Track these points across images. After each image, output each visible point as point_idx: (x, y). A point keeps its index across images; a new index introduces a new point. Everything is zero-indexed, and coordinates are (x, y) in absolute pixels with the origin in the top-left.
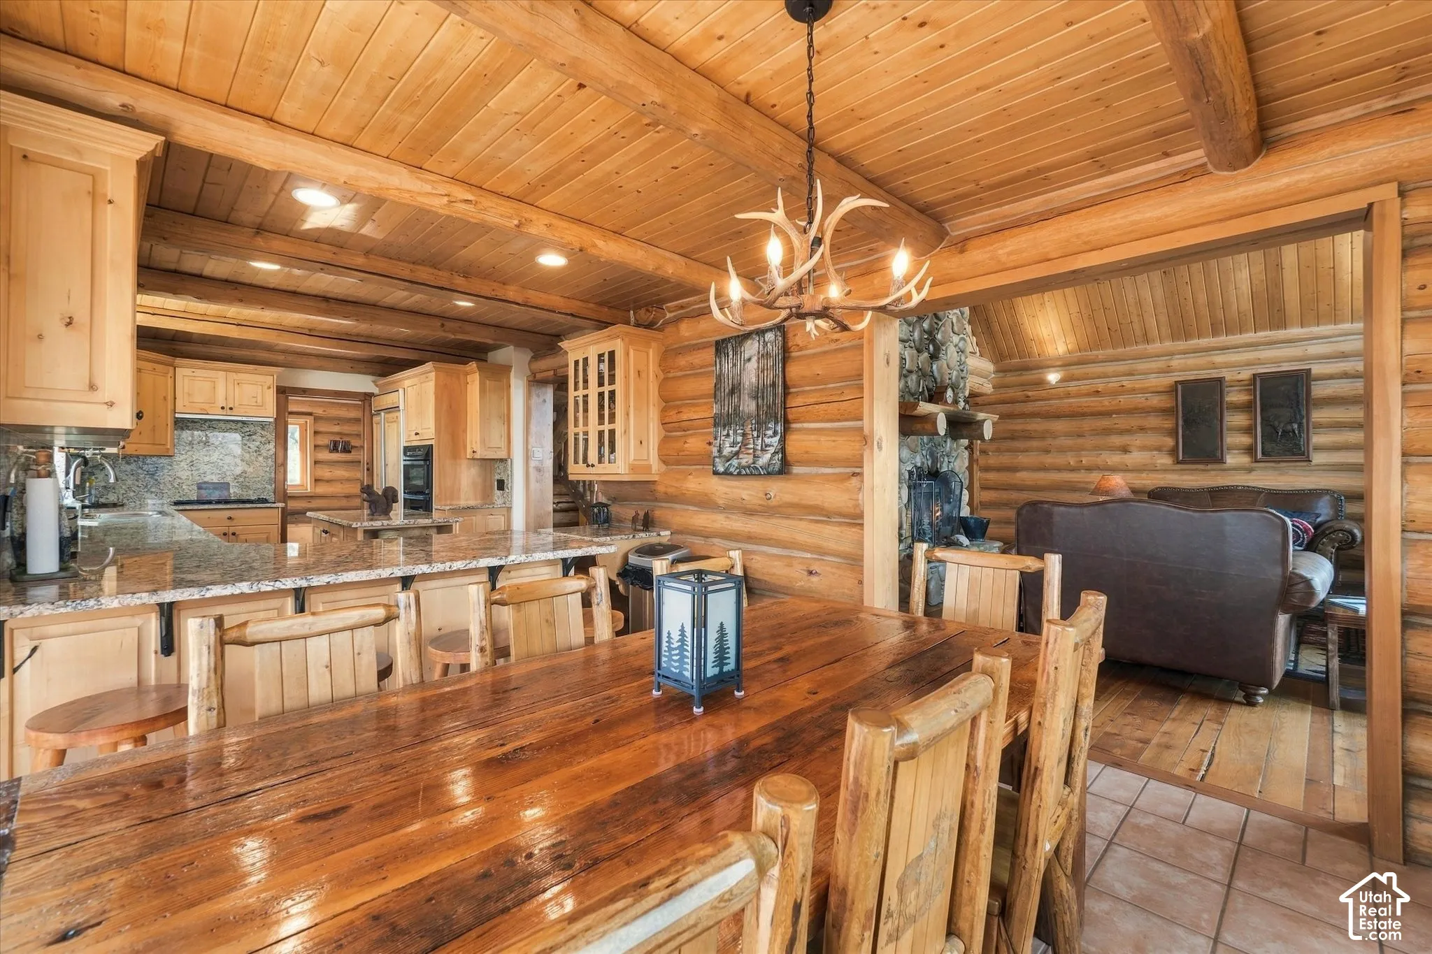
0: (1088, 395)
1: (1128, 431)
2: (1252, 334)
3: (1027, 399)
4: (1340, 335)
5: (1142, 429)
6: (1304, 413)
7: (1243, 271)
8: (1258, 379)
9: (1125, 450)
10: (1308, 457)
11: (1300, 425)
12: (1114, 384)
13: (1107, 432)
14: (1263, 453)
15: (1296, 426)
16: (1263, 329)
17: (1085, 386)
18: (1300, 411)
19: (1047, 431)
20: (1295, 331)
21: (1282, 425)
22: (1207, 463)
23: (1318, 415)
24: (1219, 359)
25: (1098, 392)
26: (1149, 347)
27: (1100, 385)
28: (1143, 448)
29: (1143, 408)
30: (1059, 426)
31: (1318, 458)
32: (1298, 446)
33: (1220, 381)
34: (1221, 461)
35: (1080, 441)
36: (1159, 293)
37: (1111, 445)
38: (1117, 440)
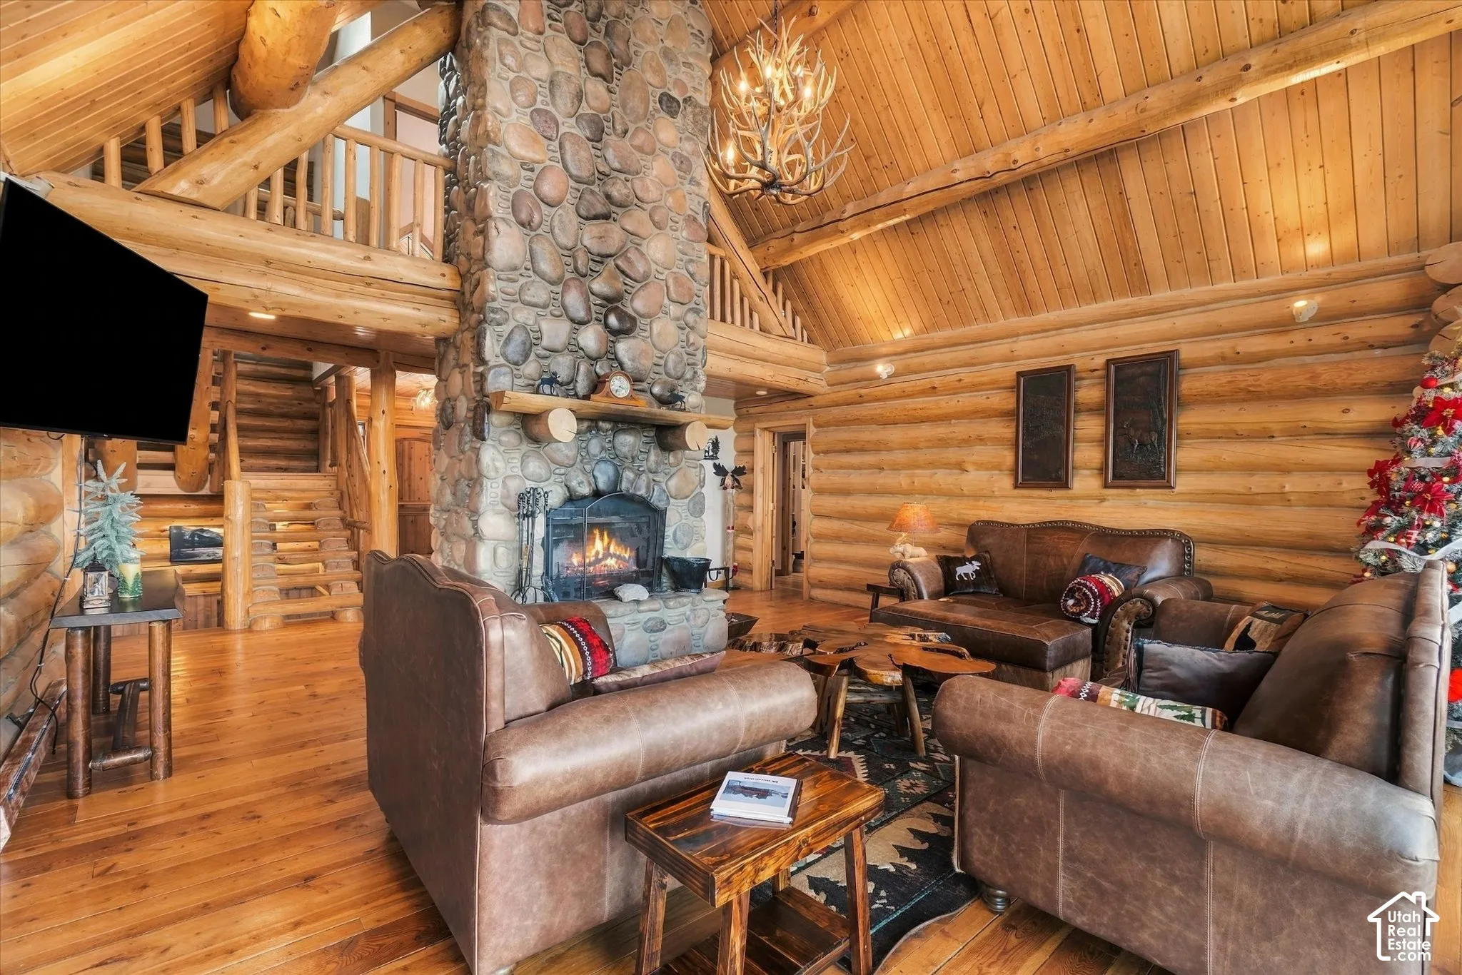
0: (923, 393)
1: (966, 442)
2: (1110, 303)
3: (861, 400)
4: (1216, 301)
5: (981, 440)
6: (1166, 416)
7: (1080, 207)
8: (1113, 367)
9: (961, 467)
10: (1169, 481)
11: (1160, 433)
12: (952, 376)
13: (943, 443)
14: (1115, 477)
15: (1155, 437)
16: (1122, 294)
17: (922, 381)
18: (1161, 412)
19: (879, 442)
20: (1162, 295)
21: (1139, 433)
22: (1051, 488)
23: (1186, 420)
24: (1069, 337)
25: (934, 388)
26: (989, 325)
27: (936, 379)
28: (980, 466)
29: (983, 411)
30: (895, 435)
31: (1183, 483)
32: (1156, 465)
33: (1068, 369)
34: (1065, 486)
35: (913, 455)
36: (986, 244)
37: (945, 461)
38: (952, 454)
